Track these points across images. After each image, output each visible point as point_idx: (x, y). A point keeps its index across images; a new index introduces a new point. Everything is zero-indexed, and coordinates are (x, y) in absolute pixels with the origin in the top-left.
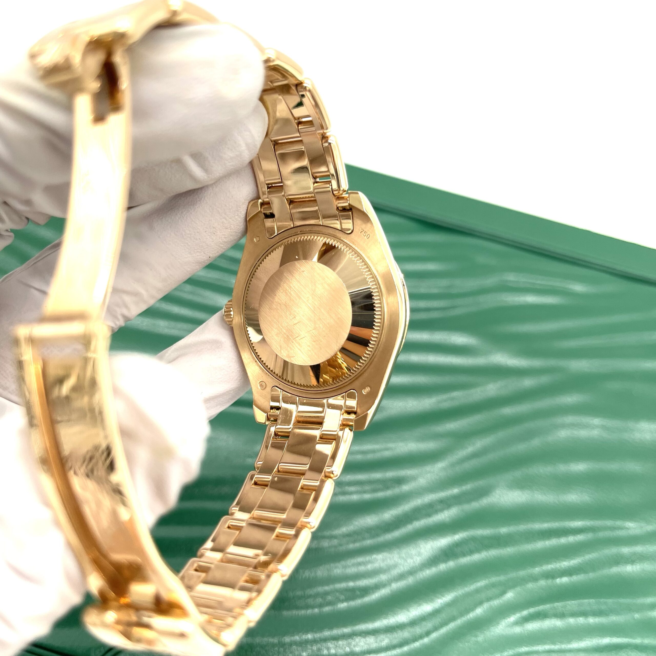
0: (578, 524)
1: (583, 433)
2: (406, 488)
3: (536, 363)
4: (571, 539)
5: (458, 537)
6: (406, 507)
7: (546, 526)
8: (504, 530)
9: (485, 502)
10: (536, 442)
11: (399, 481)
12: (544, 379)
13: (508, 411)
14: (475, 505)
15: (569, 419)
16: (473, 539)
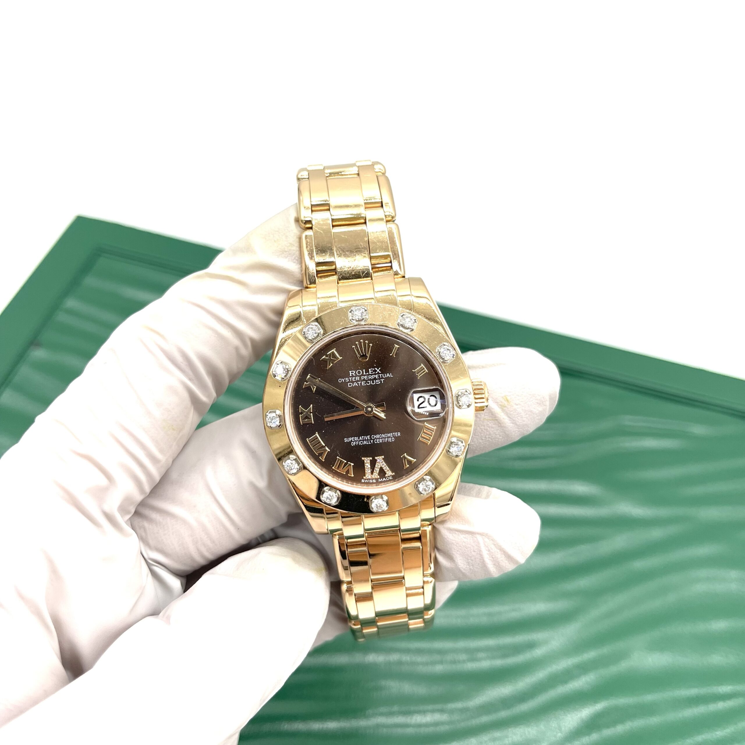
0: (725, 689)
1: (719, 588)
2: (538, 652)
3: (663, 512)
4: (721, 705)
5: (599, 706)
6: (540, 675)
7: (693, 692)
8: (649, 698)
9: (623, 666)
10: (671, 598)
11: (531, 646)
12: (672, 530)
13: (639, 565)
14: (614, 670)
15: (703, 573)
16: (616, 709)
